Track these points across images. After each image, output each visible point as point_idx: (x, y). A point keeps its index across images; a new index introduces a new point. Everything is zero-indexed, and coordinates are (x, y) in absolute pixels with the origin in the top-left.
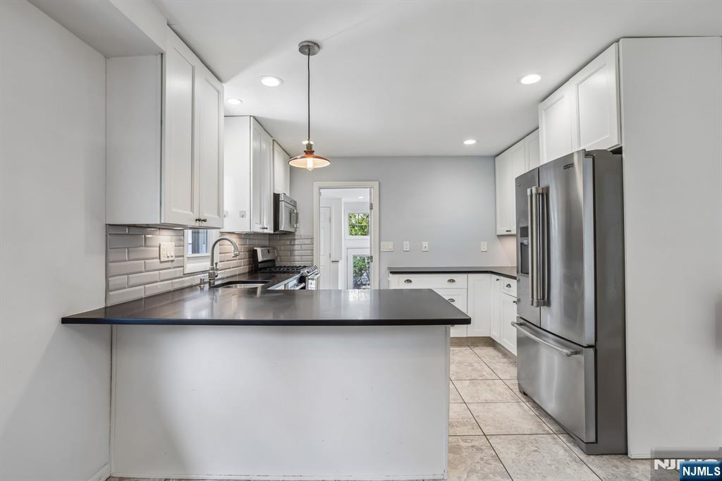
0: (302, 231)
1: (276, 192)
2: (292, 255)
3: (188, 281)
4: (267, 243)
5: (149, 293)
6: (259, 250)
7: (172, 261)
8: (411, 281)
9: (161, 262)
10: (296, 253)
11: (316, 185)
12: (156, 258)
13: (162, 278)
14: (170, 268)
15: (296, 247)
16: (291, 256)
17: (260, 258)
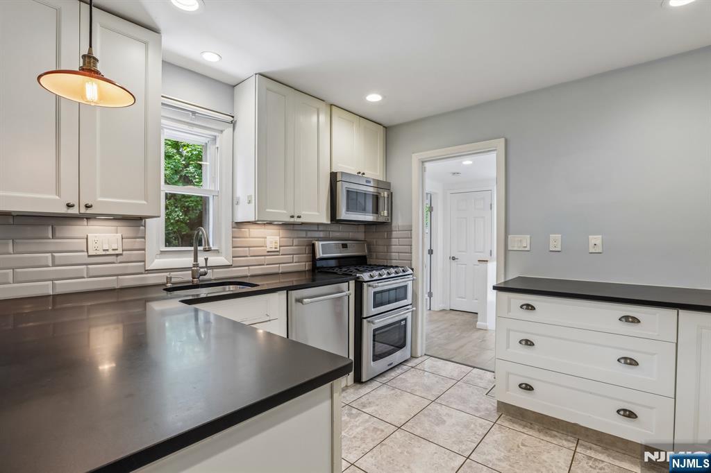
0: (399, 222)
1: (334, 170)
2: (389, 251)
3: (152, 279)
4: (361, 236)
5: (59, 291)
6: (319, 245)
7: (117, 255)
8: (533, 308)
9: (89, 256)
10: (394, 248)
11: (415, 158)
12: (83, 251)
13: (91, 275)
14: (113, 263)
15: (394, 241)
16: (387, 252)
17: (320, 254)
